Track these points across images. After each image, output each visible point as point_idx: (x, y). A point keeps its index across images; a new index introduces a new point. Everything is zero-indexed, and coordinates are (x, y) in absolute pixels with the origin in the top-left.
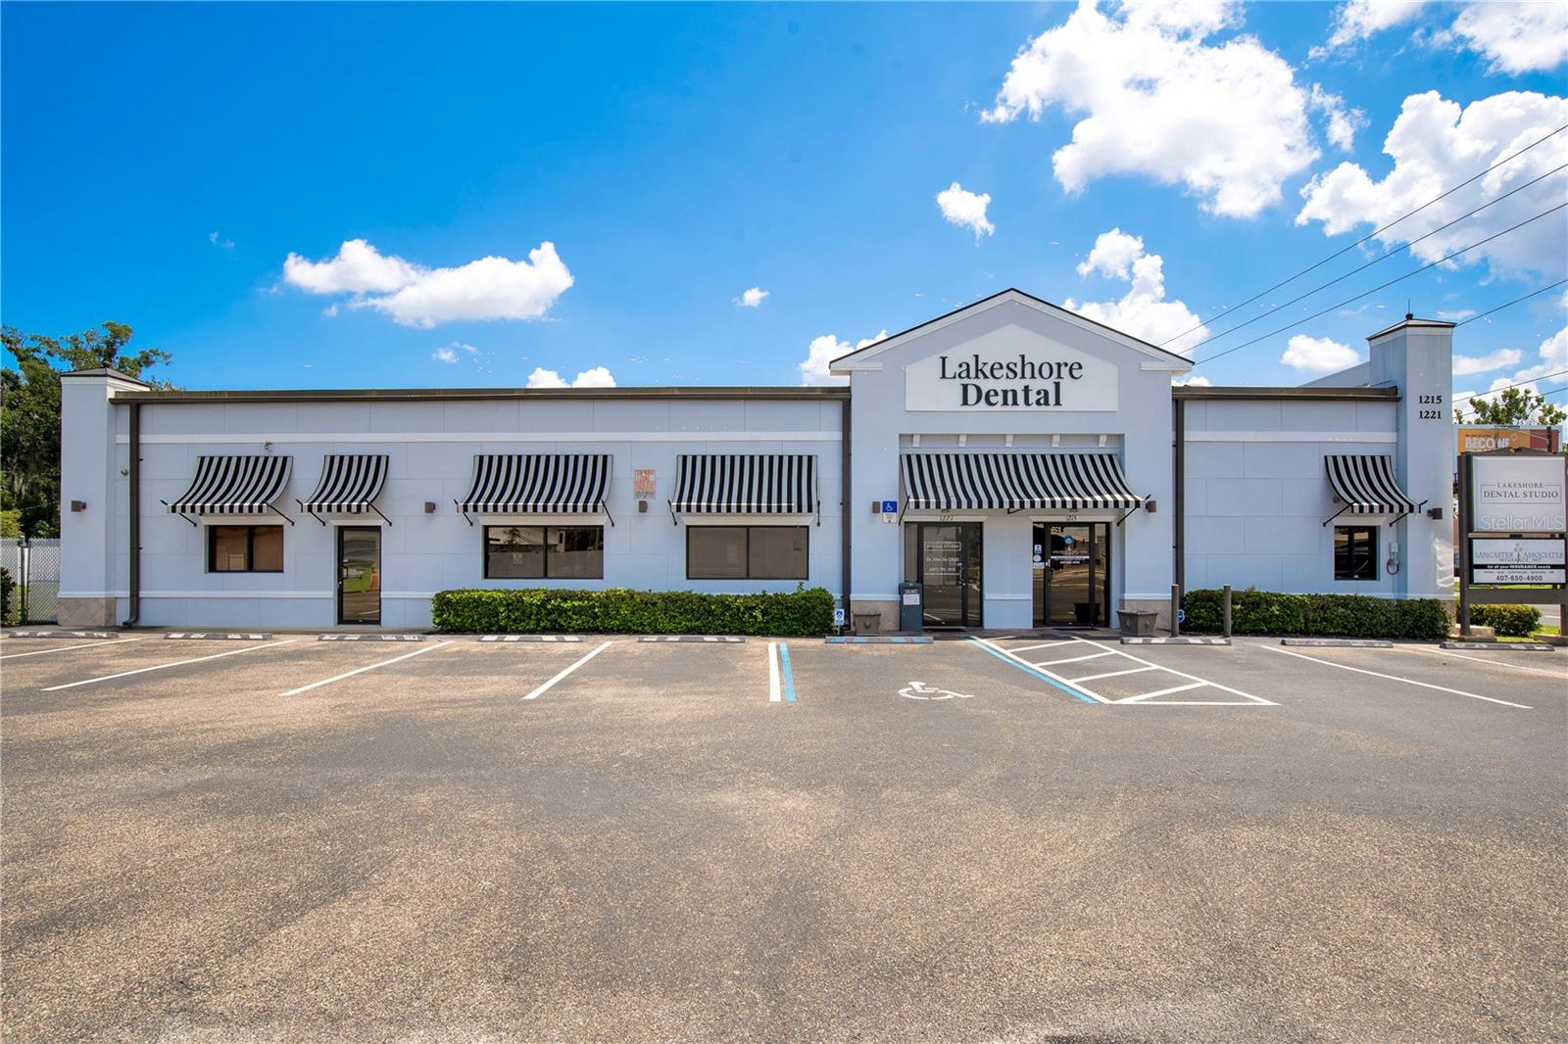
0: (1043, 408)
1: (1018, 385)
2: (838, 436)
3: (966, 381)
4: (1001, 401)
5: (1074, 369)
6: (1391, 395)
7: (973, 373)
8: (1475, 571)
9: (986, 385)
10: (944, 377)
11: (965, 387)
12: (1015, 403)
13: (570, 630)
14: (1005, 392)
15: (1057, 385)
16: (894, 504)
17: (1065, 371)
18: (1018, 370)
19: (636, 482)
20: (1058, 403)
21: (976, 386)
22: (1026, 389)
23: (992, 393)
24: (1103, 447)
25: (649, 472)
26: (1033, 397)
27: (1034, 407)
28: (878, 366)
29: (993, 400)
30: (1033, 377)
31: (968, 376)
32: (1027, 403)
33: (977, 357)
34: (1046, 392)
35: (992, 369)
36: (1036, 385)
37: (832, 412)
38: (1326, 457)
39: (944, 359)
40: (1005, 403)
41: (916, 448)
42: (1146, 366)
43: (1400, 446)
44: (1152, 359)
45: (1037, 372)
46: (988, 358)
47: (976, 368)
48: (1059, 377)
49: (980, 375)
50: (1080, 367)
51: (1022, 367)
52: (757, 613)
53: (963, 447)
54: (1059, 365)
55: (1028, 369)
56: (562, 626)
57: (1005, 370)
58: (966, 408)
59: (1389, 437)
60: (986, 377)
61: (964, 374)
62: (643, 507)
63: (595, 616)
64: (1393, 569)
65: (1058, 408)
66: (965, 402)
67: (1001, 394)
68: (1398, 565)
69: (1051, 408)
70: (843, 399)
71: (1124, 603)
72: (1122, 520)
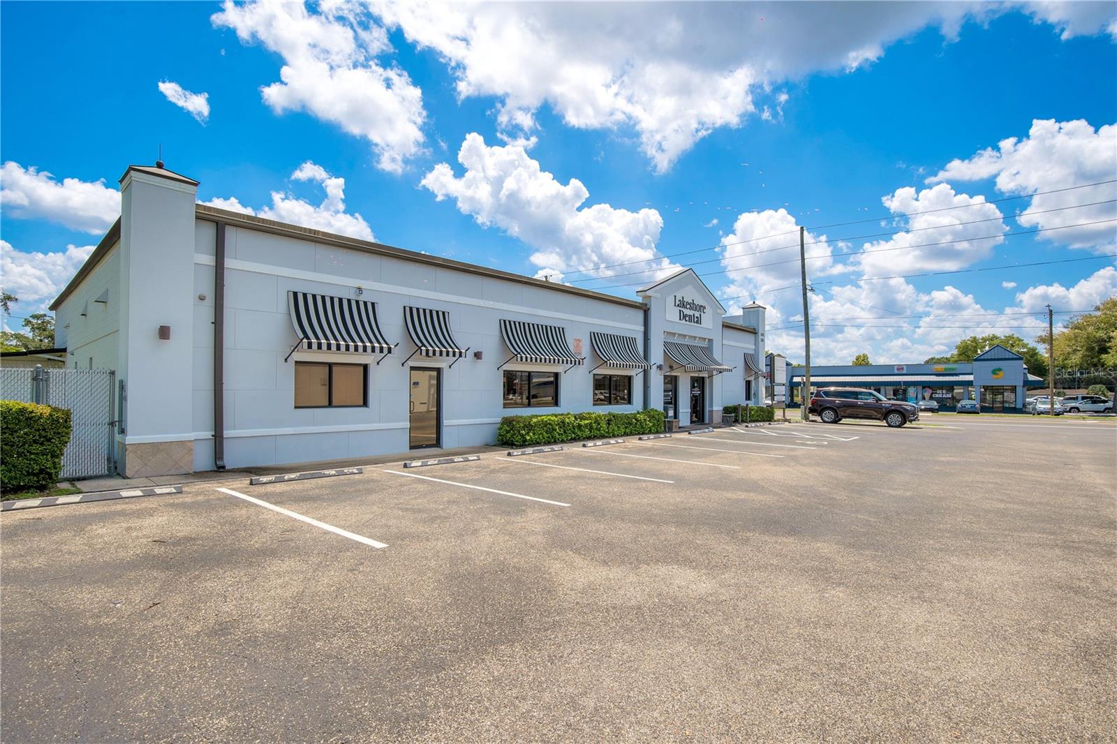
0: (697, 325)
1: (692, 313)
2: (642, 329)
3: (680, 309)
4: (688, 320)
5: (704, 308)
6: (754, 332)
7: (682, 306)
8: (774, 397)
9: (685, 311)
10: (675, 305)
11: (680, 311)
12: (692, 321)
14: (689, 316)
15: (700, 315)
16: (663, 366)
17: (702, 309)
20: (701, 323)
21: (683, 311)
22: (694, 315)
23: (686, 316)
24: (705, 344)
25: (579, 340)
26: (696, 320)
27: (695, 324)
28: (659, 295)
29: (687, 318)
30: (695, 310)
32: (694, 322)
33: (683, 298)
34: (698, 318)
35: (686, 304)
36: (696, 314)
37: (640, 315)
38: (744, 353)
39: (675, 297)
41: (669, 338)
42: (718, 311)
43: (756, 350)
44: (720, 309)
45: (696, 308)
46: (686, 299)
47: (682, 304)
48: (701, 312)
49: (684, 306)
51: (693, 305)
53: (676, 340)
54: (701, 306)
57: (689, 306)
58: (680, 322)
59: (753, 347)
60: (685, 308)
61: (680, 306)
64: (755, 396)
66: (680, 319)
69: (699, 325)
70: (645, 310)
71: (711, 412)
72: (711, 376)
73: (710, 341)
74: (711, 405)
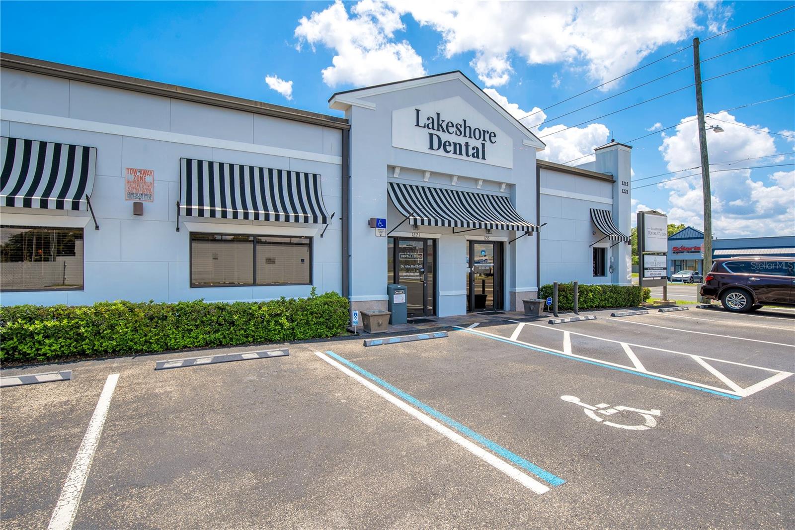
0: (476, 160)
1: (462, 140)
2: (338, 160)
3: (432, 131)
4: (452, 151)
5: (493, 135)
6: (610, 179)
7: (436, 127)
8: (645, 271)
9: (445, 137)
10: (418, 125)
11: (431, 135)
12: (461, 154)
13: (41, 358)
14: (455, 144)
15: (483, 145)
16: (384, 221)
17: (487, 136)
18: (462, 129)
19: (128, 182)
20: (484, 158)
21: (439, 137)
22: (467, 145)
23: (447, 144)
24: (503, 192)
25: (145, 172)
26: (471, 152)
27: (471, 158)
28: (372, 105)
29: (448, 148)
30: (470, 137)
31: (433, 128)
32: (467, 155)
33: (438, 114)
34: (477, 149)
35: (447, 126)
36: (473, 143)
38: (590, 209)
39: (418, 111)
40: (455, 152)
41: (398, 178)
42: (526, 142)
43: (615, 206)
44: (528, 138)
45: (472, 133)
46: (446, 117)
47: (436, 124)
48: (484, 140)
49: (440, 129)
50: (495, 136)
51: (463, 129)
52: (283, 320)
53: (427, 182)
54: (484, 131)
55: (468, 129)
56: (25, 354)
57: (454, 129)
58: (431, 152)
59: (609, 201)
60: (444, 131)
61: (430, 126)
62: (138, 210)
63: (80, 338)
64: (611, 271)
65: (483, 161)
66: (431, 148)
67: (452, 145)
68: (614, 268)
69: (480, 160)
70: (343, 128)
71: (513, 294)
72: (512, 241)
73: (511, 186)
74: (514, 285)
